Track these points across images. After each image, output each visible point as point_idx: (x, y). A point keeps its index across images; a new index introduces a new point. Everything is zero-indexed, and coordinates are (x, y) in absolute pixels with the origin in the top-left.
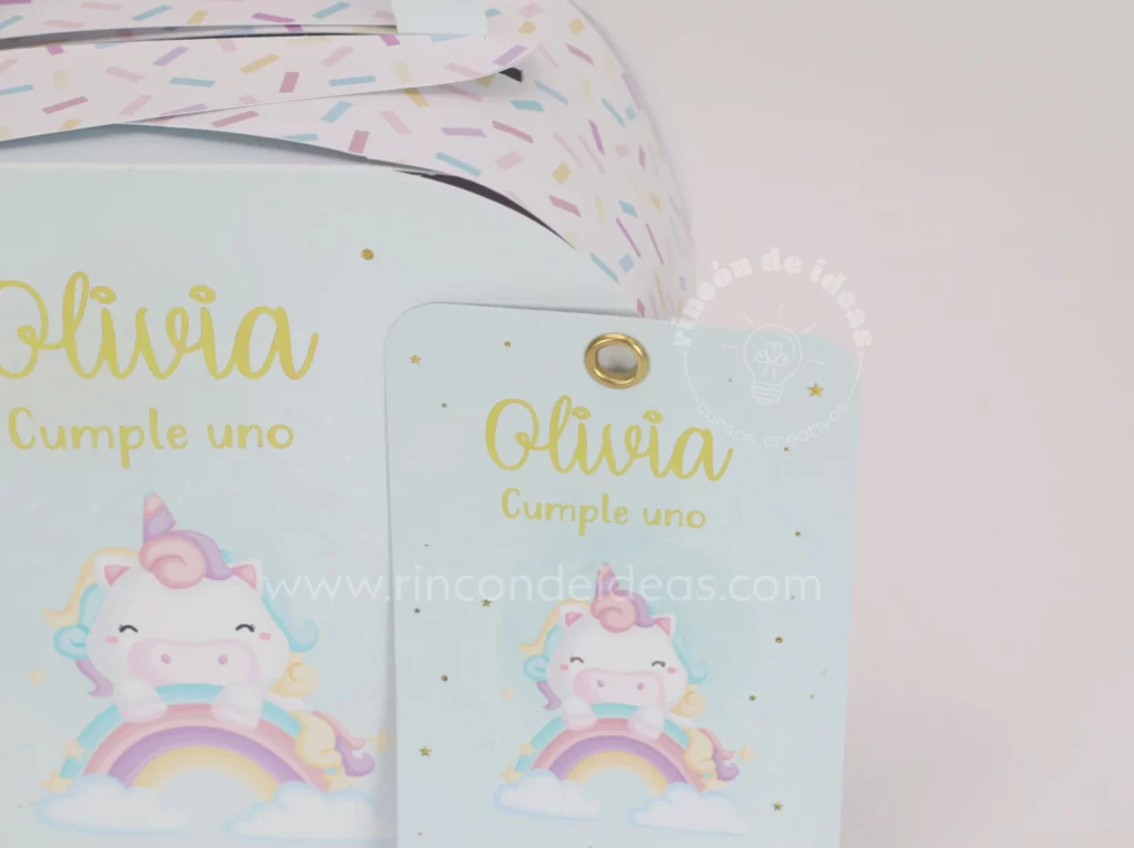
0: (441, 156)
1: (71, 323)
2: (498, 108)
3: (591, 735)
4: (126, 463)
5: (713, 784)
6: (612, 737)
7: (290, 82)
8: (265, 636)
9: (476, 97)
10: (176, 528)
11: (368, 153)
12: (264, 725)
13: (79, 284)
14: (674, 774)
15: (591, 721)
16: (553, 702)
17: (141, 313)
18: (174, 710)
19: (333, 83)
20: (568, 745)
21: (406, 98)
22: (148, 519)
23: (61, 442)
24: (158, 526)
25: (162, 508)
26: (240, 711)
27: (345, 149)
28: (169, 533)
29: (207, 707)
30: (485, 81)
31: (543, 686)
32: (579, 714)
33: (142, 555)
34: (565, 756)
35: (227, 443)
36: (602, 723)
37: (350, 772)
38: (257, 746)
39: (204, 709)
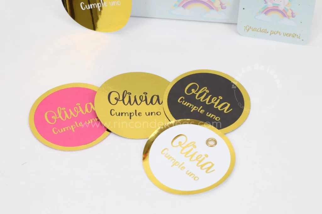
3: (271, 8)
5: (291, 18)
6: (275, 9)
14: (285, 16)
15: (272, 6)
20: (268, 9)
34: (267, 11)
37: (222, 8)
38: (207, 3)
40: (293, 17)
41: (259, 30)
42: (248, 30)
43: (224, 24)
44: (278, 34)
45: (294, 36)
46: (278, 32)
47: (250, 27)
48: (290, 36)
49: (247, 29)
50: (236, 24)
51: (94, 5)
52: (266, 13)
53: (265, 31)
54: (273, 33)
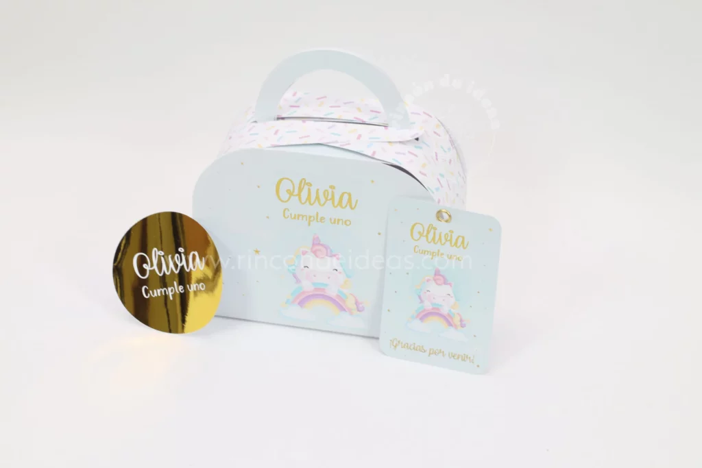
0: (394, 160)
1: (300, 190)
2: (410, 148)
4: (309, 224)
7: (359, 137)
8: (340, 273)
9: (405, 144)
10: (321, 243)
11: (376, 157)
12: (338, 296)
13: (303, 181)
16: (422, 301)
17: (318, 190)
18: (316, 289)
19: (370, 138)
21: (387, 144)
22: (314, 240)
23: (295, 218)
24: (316, 242)
25: (318, 238)
26: (332, 291)
27: (370, 155)
28: (319, 244)
29: (324, 289)
30: (408, 141)
31: (420, 297)
32: (428, 305)
33: (312, 249)
34: (424, 316)
35: (334, 223)
36: (433, 309)
37: (359, 310)
39: (323, 290)
40: (463, 326)
41: (412, 347)
42: (395, 347)
43: (364, 340)
44: (441, 354)
45: (465, 358)
46: (440, 352)
47: (399, 342)
48: (458, 358)
49: (394, 344)
50: (377, 338)
51: (163, 290)
52: (422, 319)
53: (423, 350)
54: (432, 354)
